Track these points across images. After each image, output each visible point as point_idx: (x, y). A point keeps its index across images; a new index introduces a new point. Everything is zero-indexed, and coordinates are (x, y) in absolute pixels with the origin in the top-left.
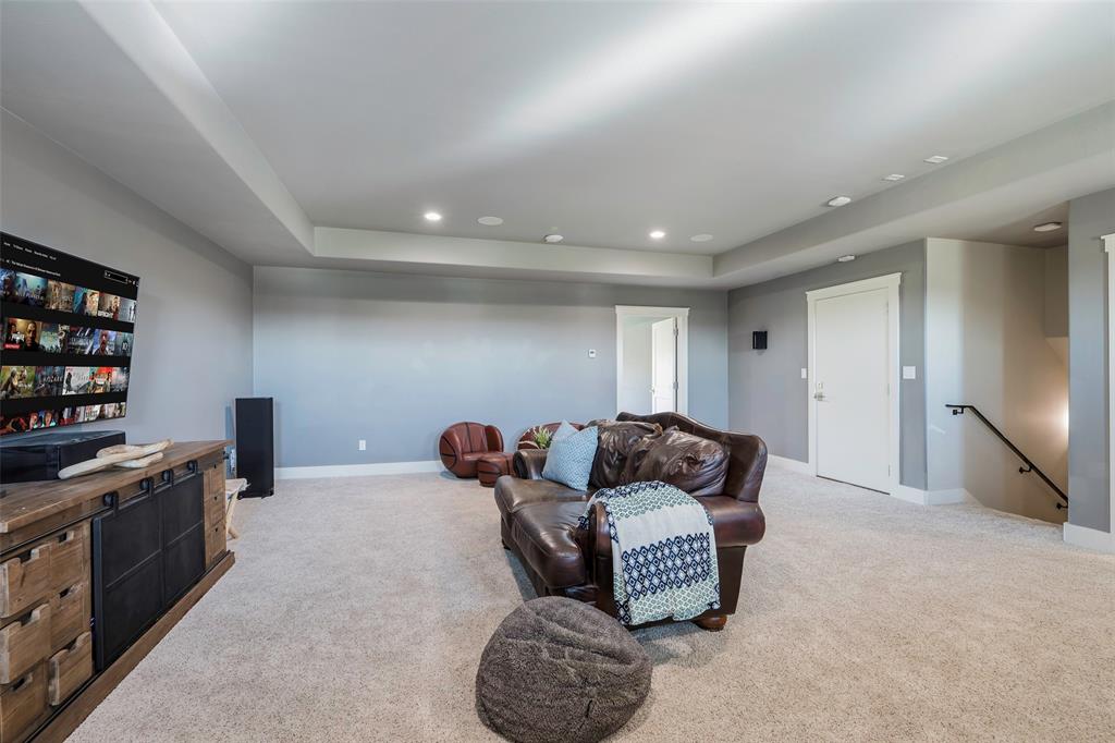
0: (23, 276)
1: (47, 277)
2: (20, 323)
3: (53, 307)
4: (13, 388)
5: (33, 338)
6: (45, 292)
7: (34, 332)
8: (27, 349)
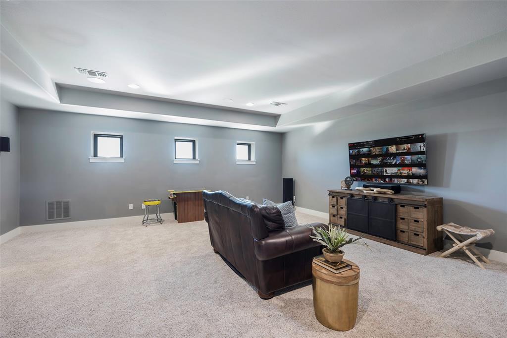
0: (361, 149)
1: (369, 148)
2: (363, 159)
3: (374, 154)
4: (365, 173)
5: (369, 162)
6: (370, 151)
7: (369, 161)
8: (367, 164)
